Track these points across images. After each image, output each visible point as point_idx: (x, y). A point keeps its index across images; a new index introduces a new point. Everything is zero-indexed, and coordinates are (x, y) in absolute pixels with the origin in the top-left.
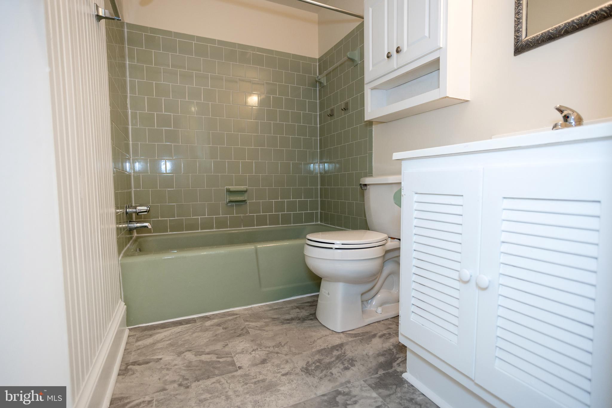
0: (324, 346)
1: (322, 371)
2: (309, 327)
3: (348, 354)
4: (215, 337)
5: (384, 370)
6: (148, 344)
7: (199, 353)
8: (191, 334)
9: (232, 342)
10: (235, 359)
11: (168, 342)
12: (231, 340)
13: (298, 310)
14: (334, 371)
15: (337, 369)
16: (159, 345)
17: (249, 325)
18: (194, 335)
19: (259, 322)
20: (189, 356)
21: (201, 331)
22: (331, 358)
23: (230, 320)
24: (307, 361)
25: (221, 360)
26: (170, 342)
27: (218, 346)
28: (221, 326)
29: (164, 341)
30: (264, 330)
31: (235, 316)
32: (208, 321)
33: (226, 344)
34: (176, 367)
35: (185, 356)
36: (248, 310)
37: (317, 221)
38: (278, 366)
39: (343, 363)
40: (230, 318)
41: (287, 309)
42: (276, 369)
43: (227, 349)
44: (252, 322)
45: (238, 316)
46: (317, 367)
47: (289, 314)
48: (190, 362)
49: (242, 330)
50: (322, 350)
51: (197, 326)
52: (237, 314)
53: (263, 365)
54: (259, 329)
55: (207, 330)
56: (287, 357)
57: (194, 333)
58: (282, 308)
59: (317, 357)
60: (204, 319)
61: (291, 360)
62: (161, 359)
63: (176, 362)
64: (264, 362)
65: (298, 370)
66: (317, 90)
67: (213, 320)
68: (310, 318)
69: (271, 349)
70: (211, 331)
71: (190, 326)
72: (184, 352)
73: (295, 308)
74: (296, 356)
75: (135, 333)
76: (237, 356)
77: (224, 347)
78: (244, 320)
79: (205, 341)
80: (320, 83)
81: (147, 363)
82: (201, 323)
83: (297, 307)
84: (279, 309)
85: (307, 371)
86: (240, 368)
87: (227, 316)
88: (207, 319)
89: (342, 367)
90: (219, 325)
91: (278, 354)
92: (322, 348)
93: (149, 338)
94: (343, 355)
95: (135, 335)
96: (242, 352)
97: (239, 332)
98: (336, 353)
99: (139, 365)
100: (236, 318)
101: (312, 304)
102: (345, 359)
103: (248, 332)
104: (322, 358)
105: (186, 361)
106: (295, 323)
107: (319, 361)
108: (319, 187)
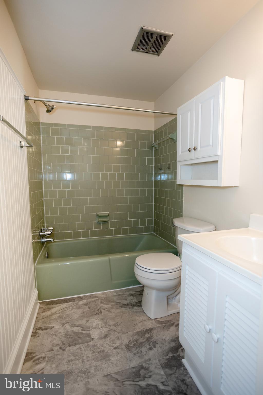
0: (141, 329)
1: (136, 348)
2: (136, 312)
3: (154, 337)
4: (83, 314)
5: (172, 353)
6: (48, 315)
7: (73, 326)
8: (70, 310)
9: (91, 319)
10: (91, 332)
11: (58, 315)
12: (91, 317)
13: (132, 297)
14: (143, 349)
15: (145, 348)
16: (54, 317)
17: (102, 306)
18: (72, 311)
19: (108, 304)
20: (68, 326)
21: (76, 308)
22: (143, 339)
23: (93, 301)
24: (129, 339)
25: (84, 332)
26: (59, 314)
27: (83, 322)
28: (87, 306)
29: (56, 314)
30: (110, 312)
31: (96, 299)
32: (81, 301)
33: (88, 320)
34: (60, 334)
35: (66, 326)
36: (104, 295)
37: (151, 231)
38: (113, 341)
39: (149, 345)
40: (93, 299)
41: (126, 295)
42: (112, 343)
43: (88, 324)
44: (105, 304)
45: (98, 298)
46: (134, 345)
47: (126, 300)
48: (68, 332)
49: (98, 310)
50: (140, 331)
51: (75, 304)
52: (97, 297)
53: (105, 339)
54: (108, 311)
55: (79, 308)
56: (119, 335)
57: (72, 309)
58: (123, 294)
59: (136, 337)
60: (79, 299)
61: (121, 337)
62: (53, 327)
63: (60, 331)
64: (106, 337)
65: (123, 346)
66: (153, 150)
67: (84, 301)
68: (138, 305)
69: (111, 327)
70: (81, 309)
71: (71, 304)
72: (65, 324)
73: (130, 296)
74: (124, 335)
75: (42, 306)
76: (92, 330)
77: (87, 322)
78: (100, 302)
79: (77, 316)
80: (155, 148)
81: (46, 329)
82: (77, 302)
83: (132, 295)
84: (121, 295)
85: (128, 347)
86: (93, 339)
87: (92, 298)
88: (81, 299)
89: (148, 347)
90: (86, 304)
91: (115, 332)
92: (140, 330)
93: (49, 310)
94: (151, 338)
95: (43, 307)
96: (95, 328)
97: (96, 311)
98: (147, 335)
99: (42, 330)
100: (96, 300)
101: (141, 293)
102: (151, 341)
103: (101, 312)
104: (139, 338)
105: (65, 331)
106: (128, 307)
107: (136, 340)
108: (153, 211)
